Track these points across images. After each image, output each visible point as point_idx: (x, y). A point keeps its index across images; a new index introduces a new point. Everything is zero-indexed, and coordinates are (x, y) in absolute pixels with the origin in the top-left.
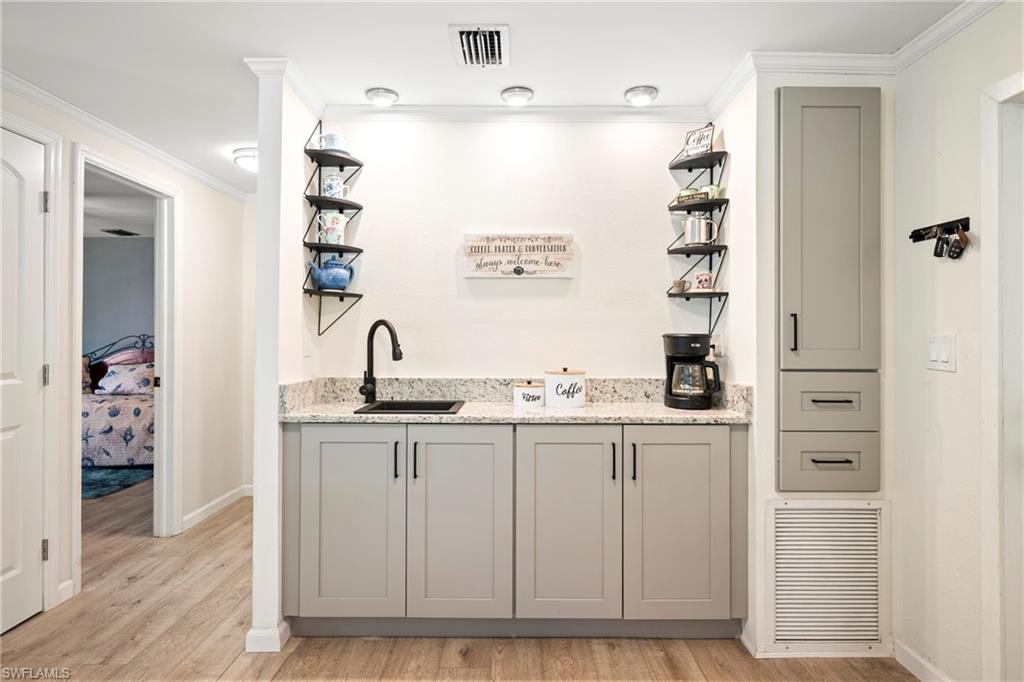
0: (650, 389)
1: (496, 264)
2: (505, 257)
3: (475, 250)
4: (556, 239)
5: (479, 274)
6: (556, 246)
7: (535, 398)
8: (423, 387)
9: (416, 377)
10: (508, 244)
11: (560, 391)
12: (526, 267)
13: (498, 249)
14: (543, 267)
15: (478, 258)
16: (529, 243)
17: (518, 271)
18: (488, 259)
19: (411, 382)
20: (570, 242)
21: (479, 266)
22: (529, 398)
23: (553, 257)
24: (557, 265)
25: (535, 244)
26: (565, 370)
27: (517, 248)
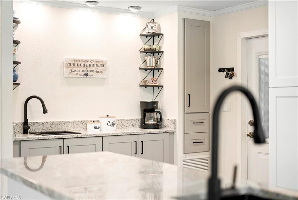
0: (134, 123)
1: (77, 71)
2: (81, 69)
3: (69, 65)
4: (101, 62)
5: (71, 75)
6: (100, 65)
7: (98, 128)
8: (48, 125)
9: (45, 121)
10: (82, 63)
11: (109, 124)
12: (89, 73)
13: (78, 65)
14: (95, 73)
15: (70, 69)
16: (91, 63)
17: (86, 75)
18: (75, 69)
19: (43, 124)
20: (106, 63)
21: (71, 72)
22: (96, 128)
23: (99, 69)
24: (101, 72)
25: (93, 63)
26: (108, 116)
27: (86, 65)
